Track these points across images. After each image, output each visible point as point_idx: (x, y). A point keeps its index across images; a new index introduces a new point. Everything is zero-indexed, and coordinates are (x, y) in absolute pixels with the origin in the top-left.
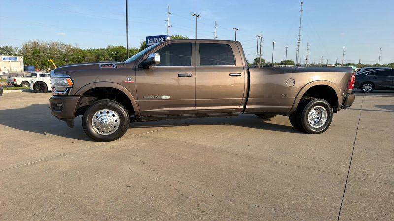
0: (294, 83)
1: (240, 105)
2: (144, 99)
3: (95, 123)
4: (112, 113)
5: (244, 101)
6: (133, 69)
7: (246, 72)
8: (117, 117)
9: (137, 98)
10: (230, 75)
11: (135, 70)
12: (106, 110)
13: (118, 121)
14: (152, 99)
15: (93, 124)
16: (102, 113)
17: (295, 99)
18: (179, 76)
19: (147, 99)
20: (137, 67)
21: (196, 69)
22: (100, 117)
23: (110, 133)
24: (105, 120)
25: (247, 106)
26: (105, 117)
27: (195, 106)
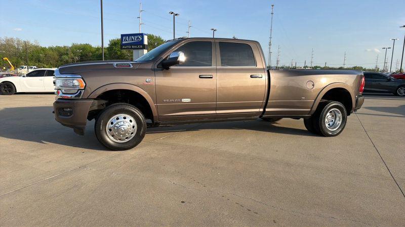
0: (313, 85)
1: (260, 108)
2: (163, 102)
3: (110, 130)
4: (129, 118)
5: (264, 104)
6: (151, 69)
7: (266, 74)
8: (134, 123)
9: (156, 101)
10: (251, 77)
11: (154, 70)
12: (123, 115)
13: (136, 127)
14: (172, 102)
15: (108, 131)
16: (118, 119)
17: (314, 102)
18: (200, 78)
19: (166, 102)
20: (156, 67)
21: (217, 70)
22: (117, 123)
23: (127, 140)
24: (122, 126)
25: (267, 110)
26: (122, 123)
27: (216, 109)
